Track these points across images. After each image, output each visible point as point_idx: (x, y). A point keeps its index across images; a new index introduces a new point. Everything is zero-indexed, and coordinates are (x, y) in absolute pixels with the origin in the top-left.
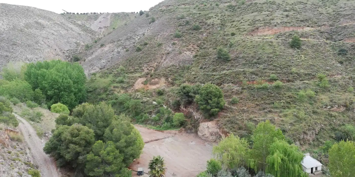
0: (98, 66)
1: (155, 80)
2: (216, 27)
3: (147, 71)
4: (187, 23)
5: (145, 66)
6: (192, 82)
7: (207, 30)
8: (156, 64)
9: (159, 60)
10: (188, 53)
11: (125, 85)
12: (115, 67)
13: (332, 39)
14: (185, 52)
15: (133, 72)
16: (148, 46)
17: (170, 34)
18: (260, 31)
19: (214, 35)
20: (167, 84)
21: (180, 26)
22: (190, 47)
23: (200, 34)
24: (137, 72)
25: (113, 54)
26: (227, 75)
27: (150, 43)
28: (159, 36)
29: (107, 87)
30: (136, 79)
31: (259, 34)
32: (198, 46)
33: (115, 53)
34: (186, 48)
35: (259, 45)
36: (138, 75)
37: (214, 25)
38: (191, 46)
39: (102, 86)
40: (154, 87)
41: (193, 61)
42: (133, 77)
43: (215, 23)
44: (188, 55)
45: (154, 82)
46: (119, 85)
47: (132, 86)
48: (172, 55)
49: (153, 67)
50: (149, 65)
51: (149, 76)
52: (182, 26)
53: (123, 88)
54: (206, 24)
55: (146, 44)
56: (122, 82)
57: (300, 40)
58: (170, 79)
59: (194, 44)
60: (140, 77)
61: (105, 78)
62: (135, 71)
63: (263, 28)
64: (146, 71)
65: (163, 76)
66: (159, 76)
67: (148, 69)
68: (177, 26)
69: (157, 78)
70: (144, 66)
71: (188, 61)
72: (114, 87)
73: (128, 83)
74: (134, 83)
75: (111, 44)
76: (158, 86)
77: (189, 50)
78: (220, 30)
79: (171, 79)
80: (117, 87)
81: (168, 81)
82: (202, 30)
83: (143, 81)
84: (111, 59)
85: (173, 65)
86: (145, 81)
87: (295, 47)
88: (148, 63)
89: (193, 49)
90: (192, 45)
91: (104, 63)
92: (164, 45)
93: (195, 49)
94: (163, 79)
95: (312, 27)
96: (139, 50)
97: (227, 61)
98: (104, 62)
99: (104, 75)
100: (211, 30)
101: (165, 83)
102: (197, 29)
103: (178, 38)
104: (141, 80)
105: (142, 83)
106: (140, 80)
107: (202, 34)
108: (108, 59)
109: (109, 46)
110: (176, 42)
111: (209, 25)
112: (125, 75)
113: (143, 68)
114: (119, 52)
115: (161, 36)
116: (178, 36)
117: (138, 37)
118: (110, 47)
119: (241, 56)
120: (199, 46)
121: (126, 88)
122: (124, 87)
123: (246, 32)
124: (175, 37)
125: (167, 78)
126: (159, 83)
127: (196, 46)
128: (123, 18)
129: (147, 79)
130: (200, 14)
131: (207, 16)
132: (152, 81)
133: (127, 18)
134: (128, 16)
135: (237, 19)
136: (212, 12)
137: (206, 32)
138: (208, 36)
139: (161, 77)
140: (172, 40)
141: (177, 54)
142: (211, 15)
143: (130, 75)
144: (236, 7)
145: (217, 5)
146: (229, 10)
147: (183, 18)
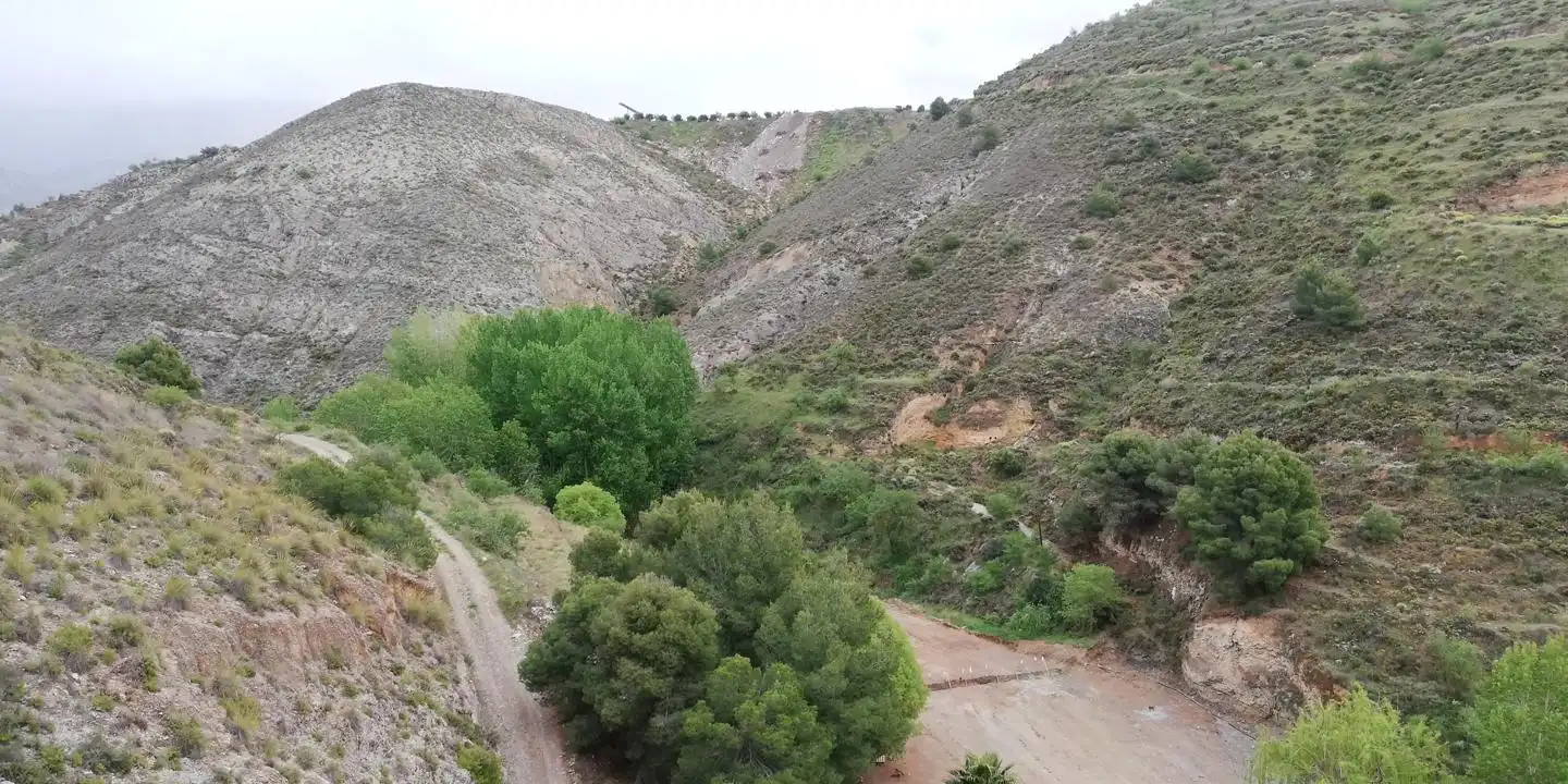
0: (744, 337)
1: (984, 406)
2: (1294, 165)
3: (953, 364)
4: (1150, 148)
5: (942, 340)
6: (1160, 424)
7: (1246, 180)
8: (992, 333)
9: (1008, 317)
10: (1146, 287)
11: (851, 423)
12: (816, 342)
14: (1134, 284)
15: (891, 367)
16: (959, 252)
17: (1064, 200)
18: (1527, 186)
19: (1281, 203)
20: (1040, 427)
21: (1113, 163)
22: (1157, 260)
23: (1212, 200)
24: (905, 366)
25: (811, 289)
26: (1343, 397)
27: (971, 240)
28: (1014, 210)
29: (778, 427)
30: (900, 397)
31: (1520, 201)
32: (1195, 256)
33: (818, 284)
34: (1140, 263)
35: (1519, 255)
36: (909, 379)
37: (1281, 159)
38: (1162, 257)
39: (759, 420)
40: (979, 438)
41: (1171, 325)
42: (888, 388)
43: (1284, 147)
44: (1147, 294)
45: (979, 413)
46: (826, 420)
47: (884, 426)
48: (1069, 296)
49: (978, 347)
50: (961, 338)
51: (960, 387)
52: (1123, 163)
53: (843, 434)
54: (1241, 152)
55: (951, 246)
56: (840, 408)
58: (1053, 406)
59: (1178, 248)
60: (919, 391)
61: (771, 389)
62: (900, 364)
63: (1545, 174)
64: (946, 364)
65: (1024, 389)
66: (1004, 391)
67: (955, 357)
68: (1100, 165)
69: (994, 396)
70: (937, 343)
71: (1144, 323)
72: (807, 429)
73: (864, 413)
74: (892, 415)
75: (805, 245)
76: (997, 433)
77: (1154, 274)
78: (1311, 183)
79: (1062, 407)
80: (819, 430)
81: (1044, 414)
82: (1224, 182)
83: (931, 407)
84: (800, 306)
85: (1072, 343)
86: (940, 410)
88: (958, 332)
89: (1171, 270)
90: (1166, 251)
91: (770, 322)
92: (1033, 250)
93: (1181, 268)
94: (1022, 407)
96: (919, 270)
97: (1347, 328)
98: (774, 319)
99: (771, 376)
100: (1265, 181)
101: (1032, 422)
102: (1193, 176)
103: (1102, 217)
104: (923, 404)
105: (927, 418)
106: (919, 405)
107: (1222, 201)
108: (790, 306)
109: (792, 252)
110: (1092, 235)
111: (1254, 160)
112: (853, 380)
113: (936, 351)
114: (833, 280)
115: (1021, 208)
116: (1100, 211)
117: (917, 216)
118: (798, 257)
119: (1421, 306)
120: (1202, 258)
121: (858, 435)
122: (848, 432)
123: (1448, 193)
124: (1090, 214)
125: (1042, 402)
126: (1000, 421)
127: (1188, 256)
128: (861, 132)
129: (948, 401)
130: (1212, 105)
131: (1248, 117)
132: (971, 411)
133: (877, 130)
134: (881, 122)
135: (1402, 128)
136: (1271, 98)
137: (1240, 191)
138: (1248, 209)
139: (1015, 394)
140: (1075, 226)
141: (1096, 290)
142: (1265, 113)
143: (878, 380)
144: (1400, 73)
145: (1299, 64)
146: (1361, 86)
147: (1128, 129)
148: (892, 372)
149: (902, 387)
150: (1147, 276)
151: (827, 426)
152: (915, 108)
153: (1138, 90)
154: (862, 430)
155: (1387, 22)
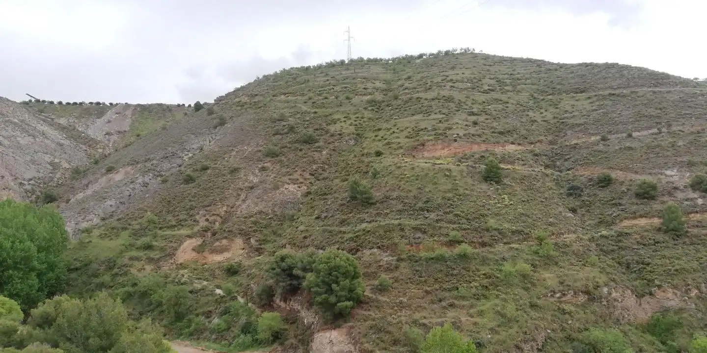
0: (96, 213)
1: (221, 243)
2: (347, 138)
3: (206, 223)
4: (292, 129)
5: (201, 212)
6: (298, 246)
7: (329, 143)
8: (225, 208)
9: (232, 200)
10: (292, 187)
11: (155, 254)
12: (136, 215)
13: (554, 167)
14: (286, 186)
15: (175, 226)
16: (209, 171)
17: (256, 149)
18: (428, 149)
19: (343, 153)
20: (247, 251)
21: (276, 134)
22: (296, 176)
23: (316, 151)
24: (182, 225)
25: (134, 189)
26: (369, 231)
27: (214, 166)
28: (234, 153)
29: (115, 259)
30: (180, 240)
31: (426, 154)
32: (311, 174)
33: (137, 186)
34: (289, 177)
35: (427, 175)
36: (184, 232)
37: (343, 135)
38: (297, 174)
39: (103, 256)
41: (302, 203)
42: (174, 236)
43: (344, 131)
44: (292, 190)
45: (219, 246)
46: (141, 254)
47: (172, 255)
48: (259, 191)
49: (218, 215)
50: (210, 211)
51: (209, 234)
52: (281, 134)
53: (150, 260)
54: (327, 132)
55: (205, 169)
56: (149, 247)
57: (499, 168)
58: (252, 241)
59: (304, 171)
60: (190, 237)
61: (111, 239)
62: (180, 224)
63: (434, 145)
64: (203, 223)
65: (240, 234)
66: (230, 235)
67: (207, 220)
68: (271, 135)
69: (226, 238)
70: (198, 214)
71: (291, 203)
72: (131, 259)
73: (162, 249)
74: (176, 249)
75: (131, 167)
76: (227, 255)
77: (294, 182)
78: (354, 145)
79: (257, 241)
80: (137, 259)
81: (249, 244)
82: (321, 144)
83: (195, 244)
84: (128, 197)
85: (261, 212)
86: (200, 246)
87: (492, 180)
88: (208, 208)
89: (301, 180)
90: (299, 172)
91: (111, 206)
92: (243, 171)
93: (305, 179)
94: (239, 242)
95: (519, 144)
96: (189, 180)
97: (369, 204)
98: (113, 204)
99: (112, 232)
100: (336, 144)
101: (244, 249)
102: (309, 141)
103: (273, 157)
104: (192, 243)
105: (193, 250)
106: (189, 244)
107: (320, 152)
108: (122, 197)
109: (124, 170)
110: (268, 165)
111: (332, 135)
112: (156, 233)
113: (197, 217)
114: (146, 185)
115: (237, 152)
116: (272, 155)
117: (188, 155)
118: (126, 173)
119: (394, 194)
120: (314, 175)
121: (159, 260)
122: (153, 259)
123: (402, 151)
124: (267, 156)
125: (248, 239)
126: (229, 249)
127: (308, 174)
128: (160, 115)
129: (204, 242)
130: (315, 113)
131: (329, 118)
132: (215, 245)
133: (168, 114)
134: (170, 110)
135: (385, 125)
136: (338, 111)
137: (327, 148)
138: (331, 155)
139: (235, 236)
140: (261, 161)
141: (270, 189)
142: (336, 117)
143: (169, 232)
144: (383, 104)
145: (348, 98)
146: (370, 108)
147: (282, 120)
148: (176, 229)
149: (181, 236)
150: (292, 183)
151: (141, 257)
152: (187, 105)
153: (286, 104)
154: (161, 257)
155: (378, 84)
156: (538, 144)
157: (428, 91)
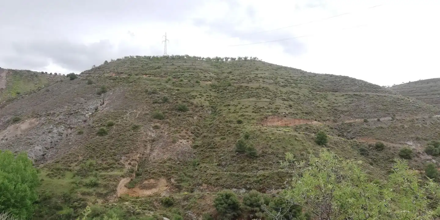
0: (31, 156)
1: (149, 181)
2: (207, 109)
3: (130, 167)
4: (165, 100)
5: (123, 158)
7: (197, 112)
8: (138, 155)
9: (142, 150)
10: (184, 141)
11: (101, 190)
12: (71, 159)
14: (180, 141)
15: (108, 168)
16: (114, 127)
17: (143, 113)
18: (269, 121)
19: (207, 119)
20: (169, 187)
21: (156, 103)
22: (183, 133)
23: (190, 117)
24: (114, 168)
25: (52, 137)
26: (268, 177)
27: (116, 123)
28: (128, 115)
29: (69, 193)
30: (117, 179)
31: (269, 124)
32: (192, 133)
33: (55, 135)
34: (179, 134)
35: (284, 138)
36: (116, 173)
37: (204, 107)
38: (184, 133)
39: (59, 192)
40: (148, 192)
41: (194, 153)
42: (111, 176)
43: (203, 104)
44: (184, 144)
45: (148, 184)
46: (91, 190)
47: (114, 191)
48: (161, 144)
49: (136, 160)
50: (129, 157)
51: (134, 174)
52: (159, 103)
53: (100, 195)
54: (192, 104)
55: (111, 125)
56: (95, 185)
58: (173, 180)
59: (187, 130)
60: (123, 177)
61: (59, 178)
62: (111, 167)
63: (273, 118)
64: (128, 167)
65: (163, 175)
66: (156, 176)
67: (130, 164)
68: (151, 103)
69: (153, 178)
70: (121, 159)
71: (188, 153)
72: (83, 194)
73: (105, 186)
74: (116, 186)
75: (34, 119)
76: (154, 190)
77: (183, 137)
78: (211, 114)
79: (176, 180)
80: (89, 194)
81: (170, 183)
82: (191, 112)
83: (125, 182)
84: (50, 144)
85: (170, 159)
86: (129, 183)
87: (322, 144)
88: (128, 155)
89: (187, 137)
90: (184, 131)
91: (40, 150)
92: (142, 128)
93: (190, 136)
94: (163, 181)
95: (319, 121)
96: (102, 133)
97: (255, 156)
98: (41, 149)
99: (56, 172)
100: (201, 113)
101: (167, 186)
102: (183, 109)
103: (160, 119)
105: (125, 186)
107: (193, 117)
108: (46, 144)
109: (29, 121)
110: (158, 124)
111: (196, 107)
113: (122, 161)
114: (60, 134)
115: (130, 114)
116: (159, 117)
117: (88, 113)
119: (270, 151)
120: (193, 133)
121: (106, 195)
122: (102, 194)
123: (255, 121)
124: (155, 118)
125: (169, 179)
126: (156, 186)
127: (190, 133)
128: (29, 79)
129: (132, 180)
130: (178, 90)
131: (189, 94)
132: (144, 183)
133: (35, 78)
134: (36, 76)
135: (232, 103)
136: (193, 90)
137: (196, 115)
138: (199, 120)
139: (160, 177)
140: (151, 121)
141: (170, 142)
142: (194, 94)
143: (103, 173)
144: (221, 88)
145: (197, 82)
146: (214, 90)
147: (155, 93)
148: (109, 170)
149: (117, 176)
150: (183, 138)
151: (92, 193)
153: (153, 82)
154: (108, 193)
155: (212, 75)
156: (328, 121)
157: (250, 83)
